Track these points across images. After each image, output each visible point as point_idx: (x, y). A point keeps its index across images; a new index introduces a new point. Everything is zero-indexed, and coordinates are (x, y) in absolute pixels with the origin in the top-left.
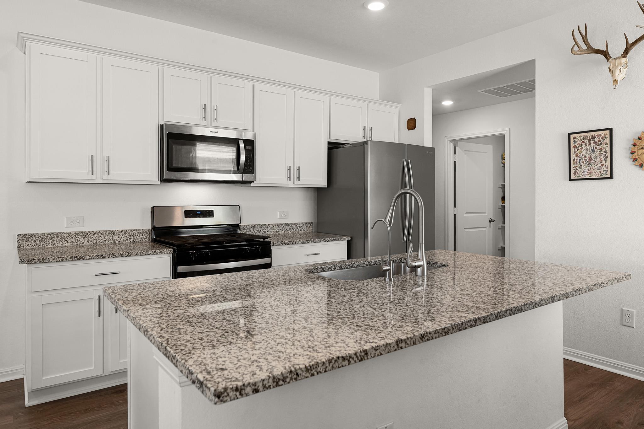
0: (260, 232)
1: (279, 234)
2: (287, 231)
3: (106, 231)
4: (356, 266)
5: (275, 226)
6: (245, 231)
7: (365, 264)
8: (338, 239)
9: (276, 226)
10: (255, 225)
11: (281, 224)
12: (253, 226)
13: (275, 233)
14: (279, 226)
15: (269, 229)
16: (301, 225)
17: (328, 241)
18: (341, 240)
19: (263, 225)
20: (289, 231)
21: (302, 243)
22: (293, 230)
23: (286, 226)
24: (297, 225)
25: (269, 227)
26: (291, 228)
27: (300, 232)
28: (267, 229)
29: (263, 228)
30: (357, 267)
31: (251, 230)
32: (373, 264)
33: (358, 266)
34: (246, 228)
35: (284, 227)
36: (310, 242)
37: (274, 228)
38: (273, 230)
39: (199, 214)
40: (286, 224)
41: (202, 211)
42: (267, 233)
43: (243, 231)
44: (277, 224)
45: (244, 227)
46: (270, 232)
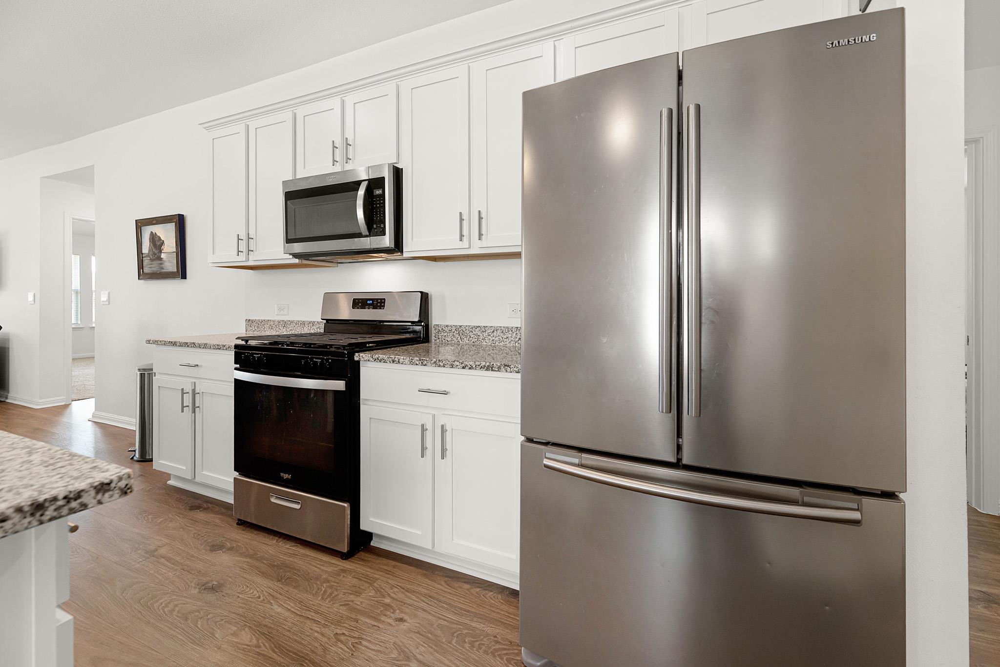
0: (470, 339)
1: (505, 346)
3: (299, 321)
5: (497, 330)
6: (445, 334)
8: (499, 368)
9: (499, 331)
10: (461, 326)
11: (507, 328)
12: (458, 327)
13: (497, 343)
14: (504, 332)
15: (485, 334)
17: (470, 368)
18: (507, 371)
19: (474, 326)
21: (412, 363)
23: (518, 332)
25: (485, 331)
28: (481, 335)
29: (474, 332)
31: (455, 334)
34: (446, 329)
35: (514, 334)
36: (429, 364)
37: (495, 334)
38: (494, 338)
39: (370, 305)
40: (517, 328)
41: (373, 300)
42: (482, 341)
43: (442, 334)
44: (501, 327)
45: (444, 329)
46: (487, 342)
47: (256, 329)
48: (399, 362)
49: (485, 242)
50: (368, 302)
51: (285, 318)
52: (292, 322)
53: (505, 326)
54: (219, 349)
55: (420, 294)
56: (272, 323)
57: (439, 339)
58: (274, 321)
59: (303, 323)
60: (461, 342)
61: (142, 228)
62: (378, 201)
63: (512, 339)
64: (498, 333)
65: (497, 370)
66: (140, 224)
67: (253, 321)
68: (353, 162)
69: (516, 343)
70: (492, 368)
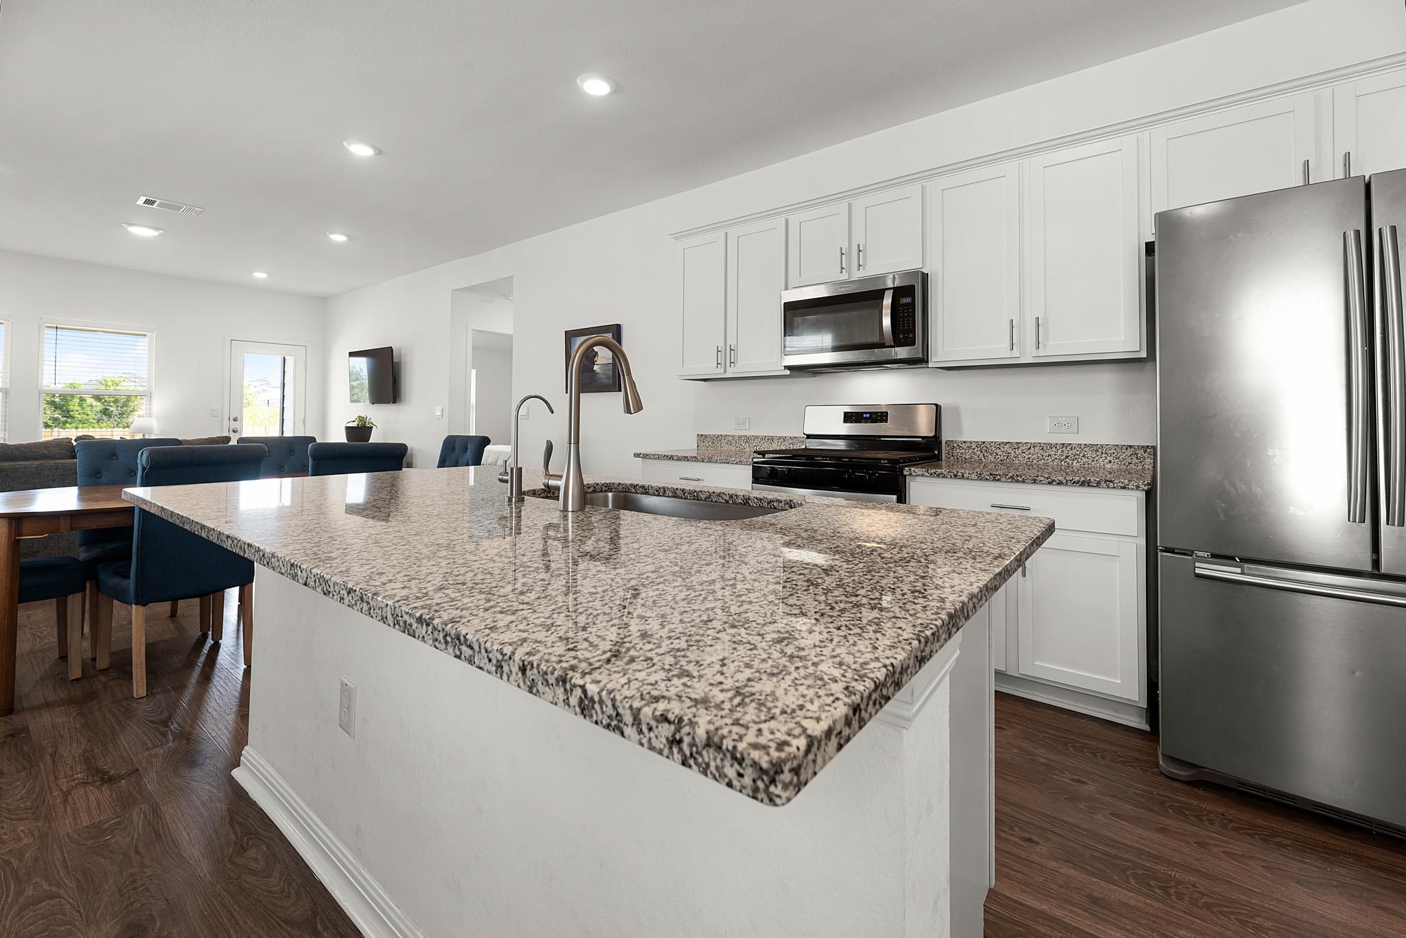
0: (997, 457)
1: (1046, 465)
2: (1067, 460)
3: (766, 437)
4: (703, 498)
5: (1034, 447)
6: (961, 451)
7: (722, 498)
9: (1037, 449)
10: (984, 442)
11: (1049, 444)
12: (981, 443)
13: (1035, 462)
14: (1045, 448)
15: (1018, 451)
16: (1112, 451)
19: (1003, 443)
20: (1073, 460)
21: (980, 478)
22: (1084, 460)
23: (1064, 449)
24: (1100, 450)
25: (1018, 448)
26: (1081, 455)
27: (1108, 466)
28: (1012, 452)
29: (1002, 449)
30: (705, 500)
31: (975, 451)
32: (740, 501)
33: (707, 498)
34: (964, 445)
35: (1060, 451)
36: (1004, 479)
37: (1032, 450)
38: (1030, 456)
39: (866, 418)
40: (1064, 444)
41: (871, 413)
42: (1014, 459)
43: (958, 450)
44: (1040, 443)
45: (961, 445)
46: (1022, 459)
47: (710, 444)
48: (963, 476)
49: (1042, 352)
50: (865, 415)
51: (748, 433)
52: (757, 437)
53: (1045, 442)
54: (728, 463)
55: (935, 407)
56: (731, 438)
57: (953, 456)
58: (733, 436)
59: (771, 439)
60: (984, 460)
61: (572, 339)
62: (906, 309)
63: (1056, 457)
64: (1036, 450)
65: (1095, 485)
66: (570, 336)
67: (706, 436)
68: (864, 269)
69: (1061, 461)
70: (1088, 483)
